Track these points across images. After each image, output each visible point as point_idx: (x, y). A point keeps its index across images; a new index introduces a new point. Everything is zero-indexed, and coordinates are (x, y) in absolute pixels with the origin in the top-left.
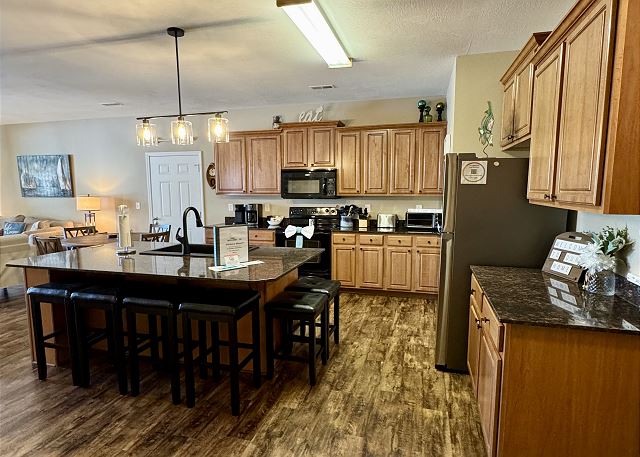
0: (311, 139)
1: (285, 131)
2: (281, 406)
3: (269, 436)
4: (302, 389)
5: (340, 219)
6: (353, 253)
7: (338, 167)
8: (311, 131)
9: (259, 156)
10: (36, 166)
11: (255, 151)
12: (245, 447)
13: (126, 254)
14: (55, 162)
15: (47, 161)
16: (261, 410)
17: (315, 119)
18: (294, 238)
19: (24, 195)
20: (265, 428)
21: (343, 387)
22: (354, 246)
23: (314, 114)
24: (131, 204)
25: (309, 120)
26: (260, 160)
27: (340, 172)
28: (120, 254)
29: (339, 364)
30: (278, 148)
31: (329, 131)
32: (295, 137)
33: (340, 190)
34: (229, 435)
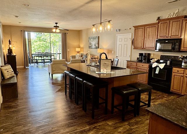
0: (171, 25)
1: (160, 23)
2: (107, 122)
3: (94, 128)
4: (118, 120)
5: (182, 62)
6: (182, 78)
7: (182, 37)
8: (171, 22)
9: (149, 34)
10: (92, 40)
11: (148, 32)
12: (86, 127)
13: (88, 66)
14: (95, 38)
15: (94, 38)
16: (100, 121)
17: (174, 16)
18: (156, 68)
19: (89, 48)
20: (96, 125)
21: (132, 126)
22: (183, 75)
23: (174, 13)
24: (111, 51)
25: (171, 17)
26: (149, 36)
27: (183, 40)
28: (87, 65)
29: (141, 118)
30: (157, 30)
31: (180, 21)
32: (164, 25)
33: (182, 48)
34: (86, 122)
